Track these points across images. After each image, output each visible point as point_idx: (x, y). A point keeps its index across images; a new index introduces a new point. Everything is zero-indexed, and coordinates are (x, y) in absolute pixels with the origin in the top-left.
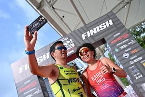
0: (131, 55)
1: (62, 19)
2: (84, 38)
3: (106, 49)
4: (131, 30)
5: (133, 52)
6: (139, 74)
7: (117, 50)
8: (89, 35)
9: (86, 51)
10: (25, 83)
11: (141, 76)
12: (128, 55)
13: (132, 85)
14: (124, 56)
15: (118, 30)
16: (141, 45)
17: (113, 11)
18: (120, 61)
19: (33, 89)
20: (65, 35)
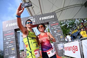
0: (57, 32)
1: (32, 8)
2: (40, 20)
3: (47, 26)
4: (59, 22)
5: (58, 31)
6: (58, 40)
8: (43, 19)
9: (42, 27)
10: (8, 32)
11: (58, 41)
12: (56, 32)
13: (54, 44)
14: (54, 32)
15: (55, 20)
16: (62, 29)
17: (55, 12)
18: (52, 33)
20: (32, 16)
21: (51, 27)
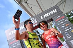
0: (65, 27)
1: (31, 9)
4: (66, 14)
5: (66, 25)
6: (69, 36)
7: (58, 24)
9: (43, 25)
10: (12, 40)
11: (70, 37)
12: (64, 27)
13: (65, 41)
14: (62, 27)
15: (59, 14)
16: (71, 22)
17: (57, 5)
18: (60, 29)
19: (16, 43)
21: (56, 22)
